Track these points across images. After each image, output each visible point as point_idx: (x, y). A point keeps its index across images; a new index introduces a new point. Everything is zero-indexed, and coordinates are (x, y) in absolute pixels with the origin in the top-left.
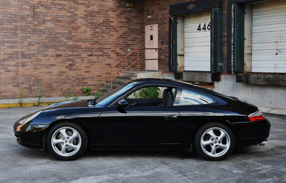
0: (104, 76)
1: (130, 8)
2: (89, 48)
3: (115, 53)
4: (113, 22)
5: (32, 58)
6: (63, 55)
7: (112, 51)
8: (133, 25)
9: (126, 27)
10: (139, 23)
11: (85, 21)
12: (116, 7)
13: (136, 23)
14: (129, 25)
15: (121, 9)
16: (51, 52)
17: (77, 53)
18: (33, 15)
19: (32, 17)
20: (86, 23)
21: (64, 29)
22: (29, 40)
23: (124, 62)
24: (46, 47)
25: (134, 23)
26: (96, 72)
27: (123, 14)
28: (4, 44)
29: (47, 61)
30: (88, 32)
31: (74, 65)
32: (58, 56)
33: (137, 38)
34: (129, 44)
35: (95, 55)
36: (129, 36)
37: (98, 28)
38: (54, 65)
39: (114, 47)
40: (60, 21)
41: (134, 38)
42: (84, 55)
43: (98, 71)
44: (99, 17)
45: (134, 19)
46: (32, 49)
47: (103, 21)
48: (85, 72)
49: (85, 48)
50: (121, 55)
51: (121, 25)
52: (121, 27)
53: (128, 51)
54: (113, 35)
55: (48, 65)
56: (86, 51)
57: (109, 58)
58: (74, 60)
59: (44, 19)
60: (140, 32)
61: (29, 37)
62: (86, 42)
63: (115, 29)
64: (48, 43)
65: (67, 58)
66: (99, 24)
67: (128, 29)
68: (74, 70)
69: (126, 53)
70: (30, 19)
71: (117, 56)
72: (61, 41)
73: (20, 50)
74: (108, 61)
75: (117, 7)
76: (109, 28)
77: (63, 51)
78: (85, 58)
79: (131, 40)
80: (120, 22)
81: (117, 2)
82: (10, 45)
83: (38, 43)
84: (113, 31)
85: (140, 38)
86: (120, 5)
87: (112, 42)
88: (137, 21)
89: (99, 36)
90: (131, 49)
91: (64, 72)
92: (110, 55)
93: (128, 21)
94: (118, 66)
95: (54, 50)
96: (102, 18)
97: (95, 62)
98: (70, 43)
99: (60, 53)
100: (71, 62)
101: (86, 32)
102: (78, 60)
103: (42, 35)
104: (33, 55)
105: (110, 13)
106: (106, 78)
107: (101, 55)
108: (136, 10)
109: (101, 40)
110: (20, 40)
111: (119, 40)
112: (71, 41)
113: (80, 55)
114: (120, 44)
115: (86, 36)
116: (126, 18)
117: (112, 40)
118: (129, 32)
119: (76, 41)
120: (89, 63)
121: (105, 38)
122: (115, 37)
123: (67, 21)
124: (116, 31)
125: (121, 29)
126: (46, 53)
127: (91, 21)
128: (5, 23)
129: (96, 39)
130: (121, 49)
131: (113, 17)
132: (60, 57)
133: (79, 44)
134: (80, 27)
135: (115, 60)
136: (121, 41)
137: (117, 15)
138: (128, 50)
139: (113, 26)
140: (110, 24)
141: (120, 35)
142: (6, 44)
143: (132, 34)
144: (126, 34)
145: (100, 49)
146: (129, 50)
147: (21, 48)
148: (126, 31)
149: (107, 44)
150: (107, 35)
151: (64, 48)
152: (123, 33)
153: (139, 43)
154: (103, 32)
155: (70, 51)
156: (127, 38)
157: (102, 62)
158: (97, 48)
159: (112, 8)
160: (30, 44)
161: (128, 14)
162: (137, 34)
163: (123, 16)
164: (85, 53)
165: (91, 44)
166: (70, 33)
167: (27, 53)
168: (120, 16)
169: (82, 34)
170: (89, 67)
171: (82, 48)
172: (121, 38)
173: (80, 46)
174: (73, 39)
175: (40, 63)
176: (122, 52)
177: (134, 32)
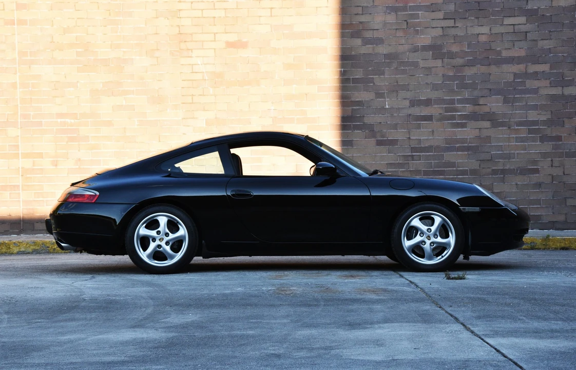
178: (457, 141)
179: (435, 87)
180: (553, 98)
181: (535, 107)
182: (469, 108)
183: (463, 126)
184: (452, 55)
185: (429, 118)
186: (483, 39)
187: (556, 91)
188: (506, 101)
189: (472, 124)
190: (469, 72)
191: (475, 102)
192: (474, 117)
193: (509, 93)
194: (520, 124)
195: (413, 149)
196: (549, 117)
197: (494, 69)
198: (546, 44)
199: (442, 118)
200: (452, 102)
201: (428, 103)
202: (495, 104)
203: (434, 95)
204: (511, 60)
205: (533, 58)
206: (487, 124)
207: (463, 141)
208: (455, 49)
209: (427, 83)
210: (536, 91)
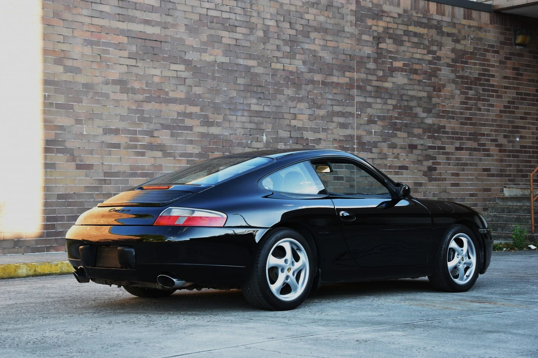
0: (481, 195)
1: (520, 47)
2: (457, 133)
3: (497, 146)
4: (493, 76)
5: (374, 150)
6: (419, 147)
7: (492, 140)
8: (525, 85)
9: (514, 88)
10: (533, 81)
11: (452, 71)
12: (499, 45)
13: (530, 80)
14: (518, 84)
15: (507, 49)
16: (401, 138)
17: (438, 143)
18: (376, 55)
19: (375, 61)
20: (452, 76)
21: (421, 88)
22: (369, 110)
23: (510, 166)
24: (394, 127)
25: (526, 80)
26: (467, 185)
27: (509, 59)
28: (334, 118)
29: (395, 158)
30: (456, 97)
31: (435, 169)
32: (413, 147)
33: (530, 114)
34: (517, 127)
35: (467, 149)
36: (517, 108)
37: (471, 89)
38: (405, 168)
39: (496, 131)
40: (415, 72)
41: (526, 113)
42: (450, 148)
43: (471, 185)
44: (475, 64)
45: (526, 70)
46: (373, 131)
47: (480, 74)
48: (453, 185)
49: (453, 133)
50: (505, 151)
51: (505, 83)
52: (506, 88)
53: (516, 141)
54: (492, 106)
55: (396, 167)
56: (452, 138)
57: (488, 155)
58: (435, 158)
59: (392, 65)
60: (533, 100)
61: (369, 105)
62: (453, 118)
63: (496, 91)
64: (396, 118)
65: (425, 152)
66: (473, 79)
67: (517, 93)
68: (435, 180)
69: (513, 146)
70: (371, 65)
71: (500, 151)
72: (416, 115)
73: (355, 133)
74: (487, 162)
75: (501, 43)
76: (488, 90)
77: (419, 137)
78: (452, 154)
79: (522, 118)
80: (505, 78)
81: (502, 33)
82: (341, 120)
83: (382, 118)
84: (492, 96)
85: (534, 114)
86: (505, 39)
87: (493, 120)
88: (530, 76)
89: (472, 105)
90: (521, 137)
91: (420, 184)
92: (488, 150)
93: (517, 74)
94: (501, 174)
95: (405, 135)
96: (478, 67)
97: (466, 164)
98: (429, 121)
99: (415, 141)
100: (429, 163)
101: (453, 97)
102: (441, 159)
103: (389, 101)
104: (375, 145)
105: (489, 55)
106: (484, 200)
107: (475, 149)
108: (530, 52)
109: (476, 114)
110: (357, 111)
111: (501, 116)
112: (431, 115)
113: (444, 148)
114: (505, 126)
115: (453, 106)
116: (514, 69)
117: (492, 115)
118: (518, 98)
119: (438, 116)
120: (458, 165)
121: (481, 111)
122: (496, 109)
123: (425, 73)
124: (498, 97)
125: (506, 93)
126: (394, 140)
127: (461, 73)
128: (335, 73)
129: (467, 114)
130: (505, 136)
131: (493, 66)
132: (414, 151)
133: (443, 122)
134: (444, 86)
135: (497, 160)
136: (506, 118)
137: (501, 62)
138: (516, 138)
139: (493, 86)
140: (489, 81)
141: (505, 107)
142: (335, 119)
143: (522, 104)
144: (513, 103)
145: (474, 136)
146: (518, 139)
147: (358, 129)
148: (514, 98)
149: (484, 125)
150: (484, 105)
151: (420, 131)
152: (509, 102)
153: (533, 124)
154: (479, 99)
155: (429, 137)
156: (513, 112)
157: (476, 165)
158: (471, 134)
159: (493, 46)
160: (371, 121)
161: (516, 61)
162: (529, 105)
163: (509, 64)
164: (452, 143)
165: (462, 123)
166: (430, 97)
167: (366, 139)
168: (505, 63)
169: (447, 101)
170: (457, 175)
171: (447, 133)
172: (505, 112)
173: (444, 127)
174: (434, 111)
175: (385, 162)
176: (507, 143)
177: (525, 99)
178: (138, 168)
179: (123, 118)
180: (203, 135)
181: (191, 142)
182: (147, 140)
183: (143, 154)
184: (134, 91)
185: (117, 146)
186: (156, 80)
187: (204, 130)
188: (172, 135)
189: (149, 153)
190: (147, 107)
191: (150, 134)
192: (151, 147)
193: (175, 127)
194: (182, 155)
195: (106, 174)
196: (200, 150)
197: (163, 107)
198: (198, 90)
199: (128, 147)
200: (135, 132)
201: (116, 132)
202: (164, 137)
203: (122, 125)
204: (174, 101)
205: (190, 100)
206: (159, 154)
207: (143, 168)
208: (137, 85)
209: (116, 115)
210: (190, 128)
